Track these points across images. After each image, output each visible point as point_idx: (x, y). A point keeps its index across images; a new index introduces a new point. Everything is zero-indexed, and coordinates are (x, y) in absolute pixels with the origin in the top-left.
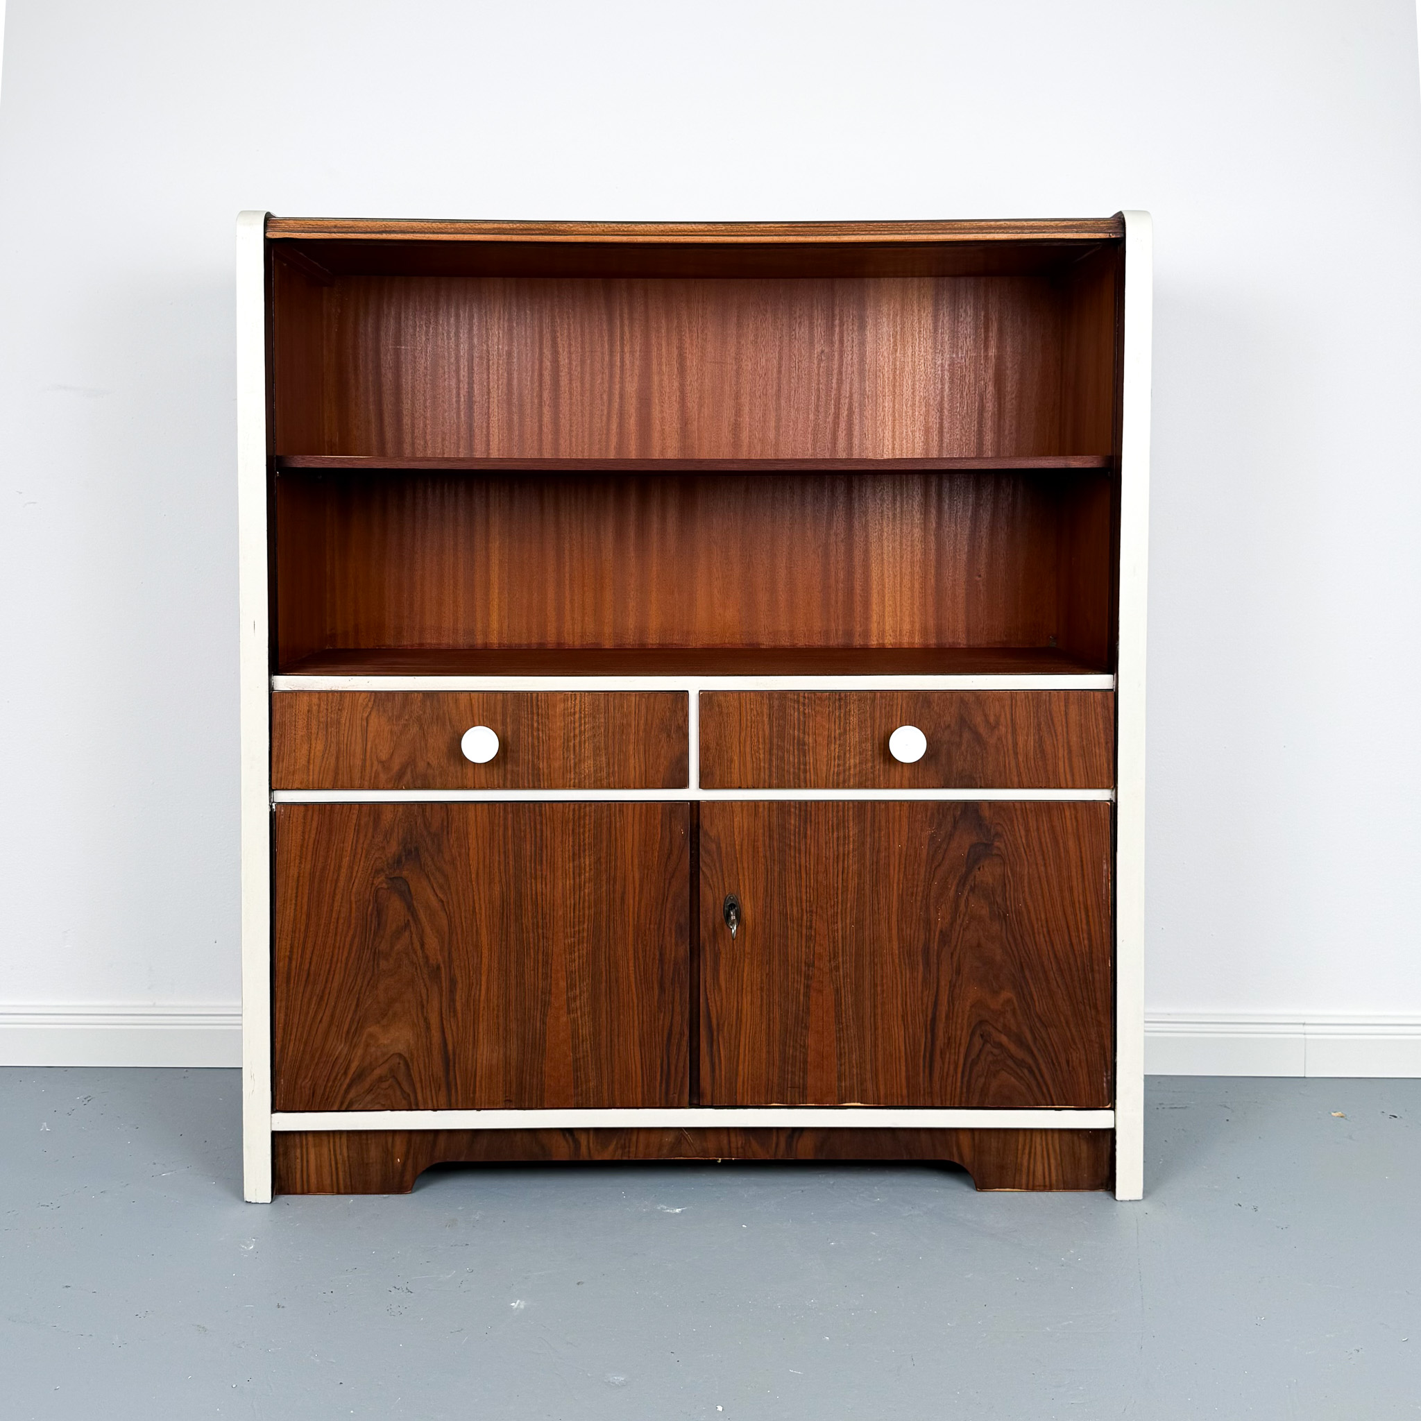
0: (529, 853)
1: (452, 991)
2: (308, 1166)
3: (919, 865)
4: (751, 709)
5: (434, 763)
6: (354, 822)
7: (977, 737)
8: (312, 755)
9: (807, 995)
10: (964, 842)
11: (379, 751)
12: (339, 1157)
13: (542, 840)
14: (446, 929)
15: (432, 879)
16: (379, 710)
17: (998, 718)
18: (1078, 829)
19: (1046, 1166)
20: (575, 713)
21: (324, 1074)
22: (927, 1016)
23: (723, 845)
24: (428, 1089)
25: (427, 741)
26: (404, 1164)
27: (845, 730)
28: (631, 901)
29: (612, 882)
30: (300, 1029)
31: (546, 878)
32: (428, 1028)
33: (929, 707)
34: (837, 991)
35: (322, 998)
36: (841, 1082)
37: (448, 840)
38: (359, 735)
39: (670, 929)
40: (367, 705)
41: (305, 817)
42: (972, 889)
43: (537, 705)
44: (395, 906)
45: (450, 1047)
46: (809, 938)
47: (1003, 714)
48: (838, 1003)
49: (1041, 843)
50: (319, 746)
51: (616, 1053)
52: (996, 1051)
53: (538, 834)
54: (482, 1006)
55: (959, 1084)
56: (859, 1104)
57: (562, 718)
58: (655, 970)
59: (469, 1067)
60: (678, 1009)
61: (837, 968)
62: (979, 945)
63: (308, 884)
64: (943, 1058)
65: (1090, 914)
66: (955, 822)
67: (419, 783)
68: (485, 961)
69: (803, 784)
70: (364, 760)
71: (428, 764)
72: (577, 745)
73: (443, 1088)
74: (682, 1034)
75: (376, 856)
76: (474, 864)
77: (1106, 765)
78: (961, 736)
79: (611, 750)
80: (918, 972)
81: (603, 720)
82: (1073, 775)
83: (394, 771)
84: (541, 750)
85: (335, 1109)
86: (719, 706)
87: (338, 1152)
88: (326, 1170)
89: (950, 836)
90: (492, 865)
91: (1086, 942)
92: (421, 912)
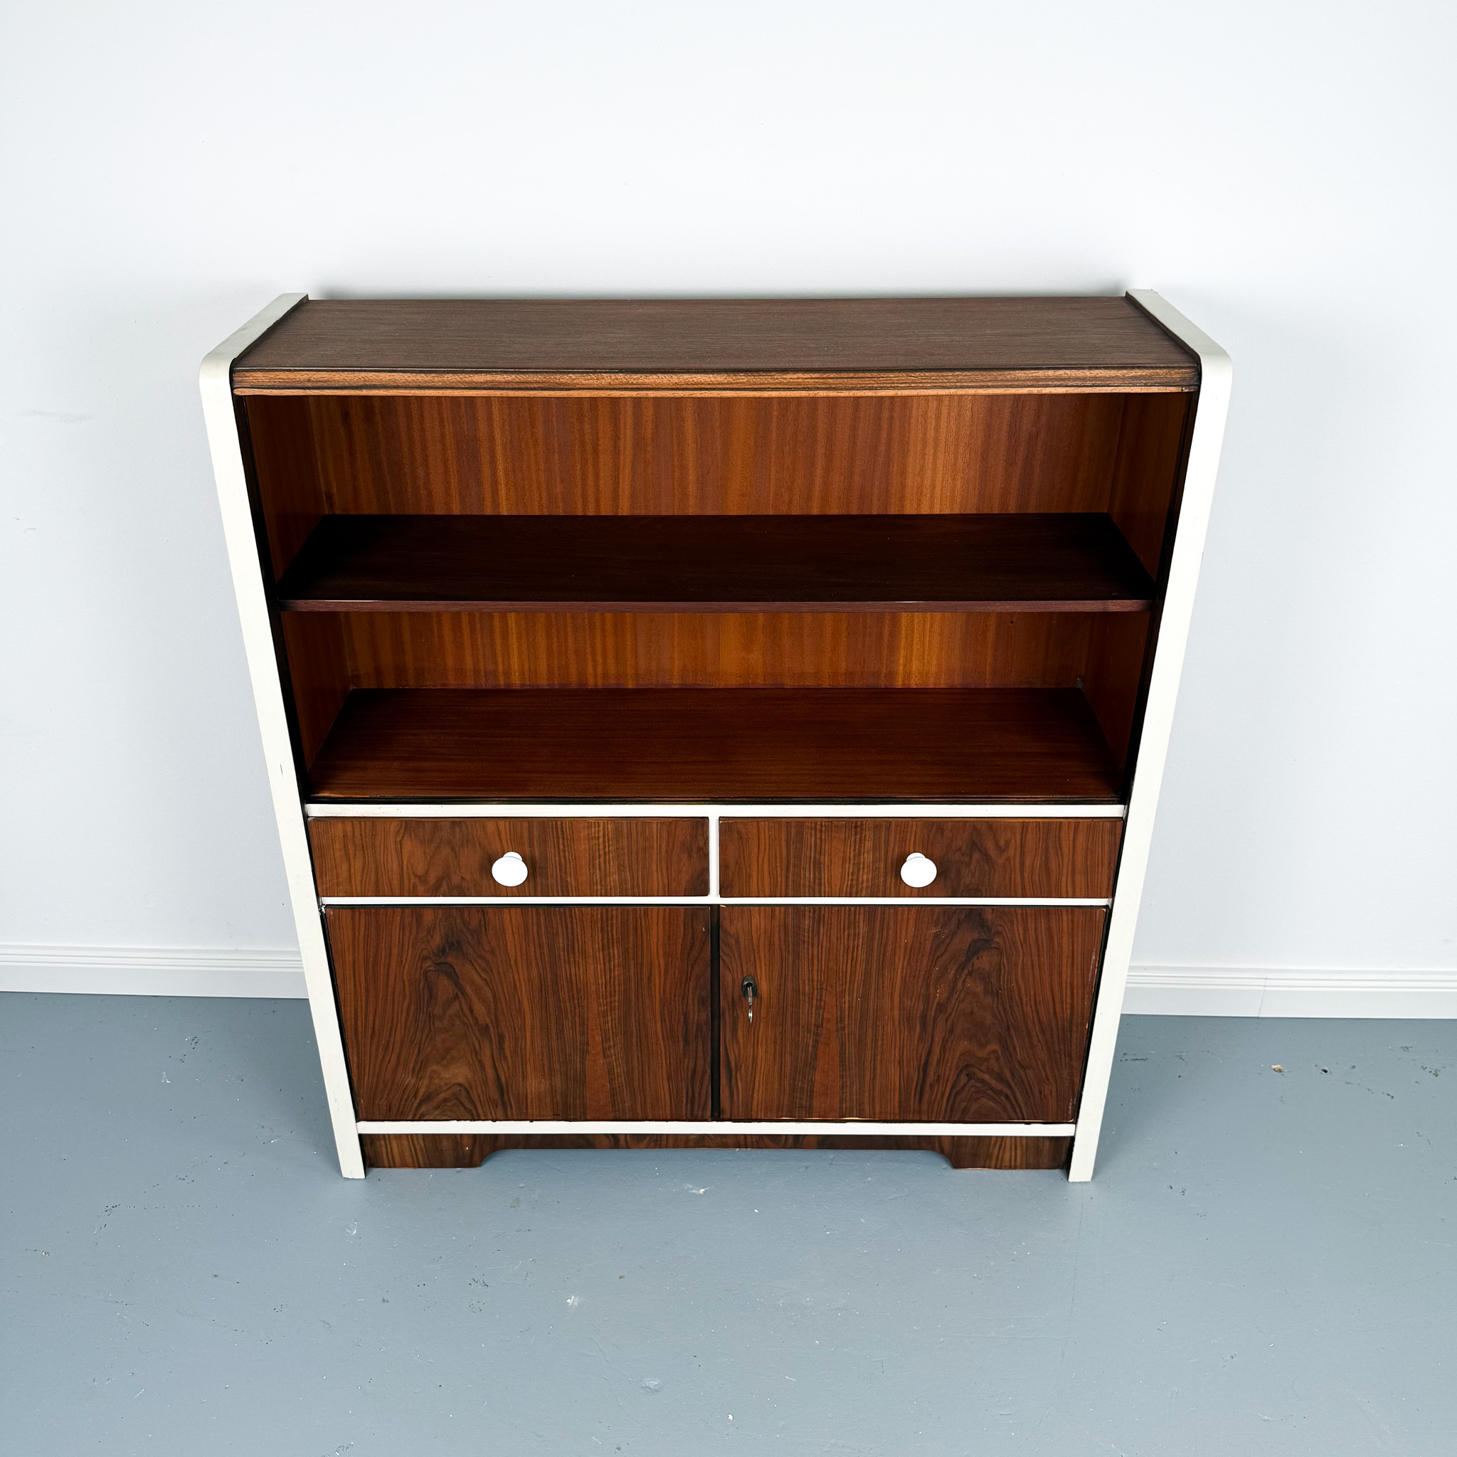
0: (561, 945)
1: (501, 1043)
2: (392, 1151)
3: (923, 956)
5: (468, 877)
6: (399, 921)
7: (987, 858)
8: (352, 871)
9: (815, 1047)
10: (967, 937)
11: (414, 868)
12: (418, 1148)
13: (573, 935)
14: (491, 999)
15: (475, 964)
16: (411, 836)
17: (1007, 844)
18: (1072, 929)
19: (1013, 1154)
20: (599, 838)
21: (397, 1096)
22: (920, 1062)
23: (742, 941)
24: (487, 1106)
25: (459, 861)
26: (472, 1151)
27: (860, 852)
28: (657, 981)
29: (639, 966)
30: (372, 1067)
31: (578, 964)
32: (483, 1067)
33: (942, 833)
34: (842, 1045)
35: (387, 1047)
36: (843, 1104)
37: (487, 936)
38: (394, 854)
39: (693, 1001)
40: (399, 831)
41: (353, 918)
42: (970, 973)
43: (564, 831)
44: (444, 986)
45: (503, 1080)
46: (818, 1008)
47: (1013, 838)
48: (842, 1053)
49: (1037, 940)
50: (358, 865)
51: (648, 1085)
52: (977, 1085)
53: (570, 931)
54: (528, 1052)
55: (944, 1106)
56: (857, 1118)
57: (586, 842)
58: (680, 1029)
59: (521, 1093)
60: (700, 1054)
61: (843, 1029)
62: (972, 1013)
63: (363, 966)
64: (932, 1090)
65: (1075, 991)
66: (959, 923)
67: (455, 892)
68: (528, 1022)
69: (817, 892)
70: (402, 875)
71: (462, 878)
72: (602, 863)
73: (500, 1107)
74: (704, 1072)
75: (423, 947)
76: (512, 952)
77: (1106, 880)
78: (971, 857)
79: (634, 867)
80: (915, 1032)
81: (626, 843)
82: (1073, 889)
83: (431, 883)
84: (568, 867)
85: (410, 1118)
86: (739, 832)
87: (416, 1145)
88: (407, 1154)
89: (953, 934)
90: (528, 955)
91: (1068, 1011)
92: (468, 987)
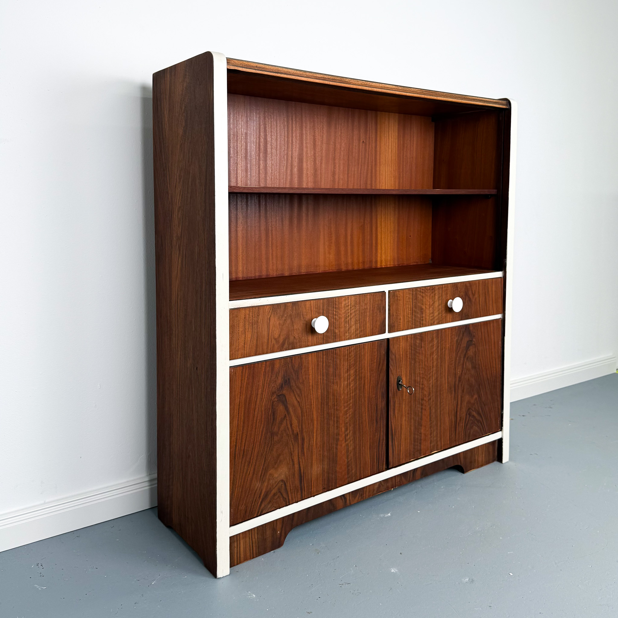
0: (331, 373)
1: (303, 444)
2: (240, 550)
3: (453, 352)
4: (407, 297)
5: (296, 336)
6: (263, 371)
7: (470, 300)
8: (246, 340)
9: (421, 412)
10: (466, 340)
11: (274, 334)
12: (254, 540)
13: (336, 366)
14: (300, 415)
15: (295, 392)
16: (274, 314)
17: (475, 292)
19: (482, 457)
20: (349, 305)
21: (251, 500)
22: (455, 410)
23: (397, 356)
24: (294, 493)
25: (293, 326)
26: (281, 533)
27: (434, 302)
28: (367, 386)
29: (360, 380)
30: (240, 480)
31: (337, 383)
32: (294, 464)
34: (430, 408)
35: (250, 462)
36: (431, 444)
37: (301, 373)
38: (266, 327)
39: (380, 396)
40: (269, 312)
41: (242, 372)
42: (467, 359)
43: (335, 304)
44: (281, 408)
45: (302, 471)
46: (422, 389)
47: (476, 290)
48: (430, 413)
49: (485, 337)
50: (249, 335)
51: (362, 454)
52: (472, 419)
53: (335, 363)
54: (314, 447)
55: (463, 435)
56: (436, 451)
57: (344, 309)
58: (375, 414)
59: (309, 477)
60: (382, 430)
61: (430, 399)
62: (469, 380)
63: (244, 406)
64: (459, 425)
66: (463, 333)
67: (290, 347)
68: (315, 426)
69: (422, 326)
70: (268, 339)
71: (294, 337)
72: (349, 320)
73: (300, 491)
74: (383, 440)
75: (273, 386)
76: (311, 382)
77: (503, 305)
79: (361, 321)
80: (452, 395)
81: (358, 308)
82: (493, 311)
83: (281, 343)
84: (336, 324)
85: (255, 516)
86: (397, 296)
87: (253, 537)
88: (248, 549)
89: (462, 339)
90: (318, 381)
92: (291, 409)
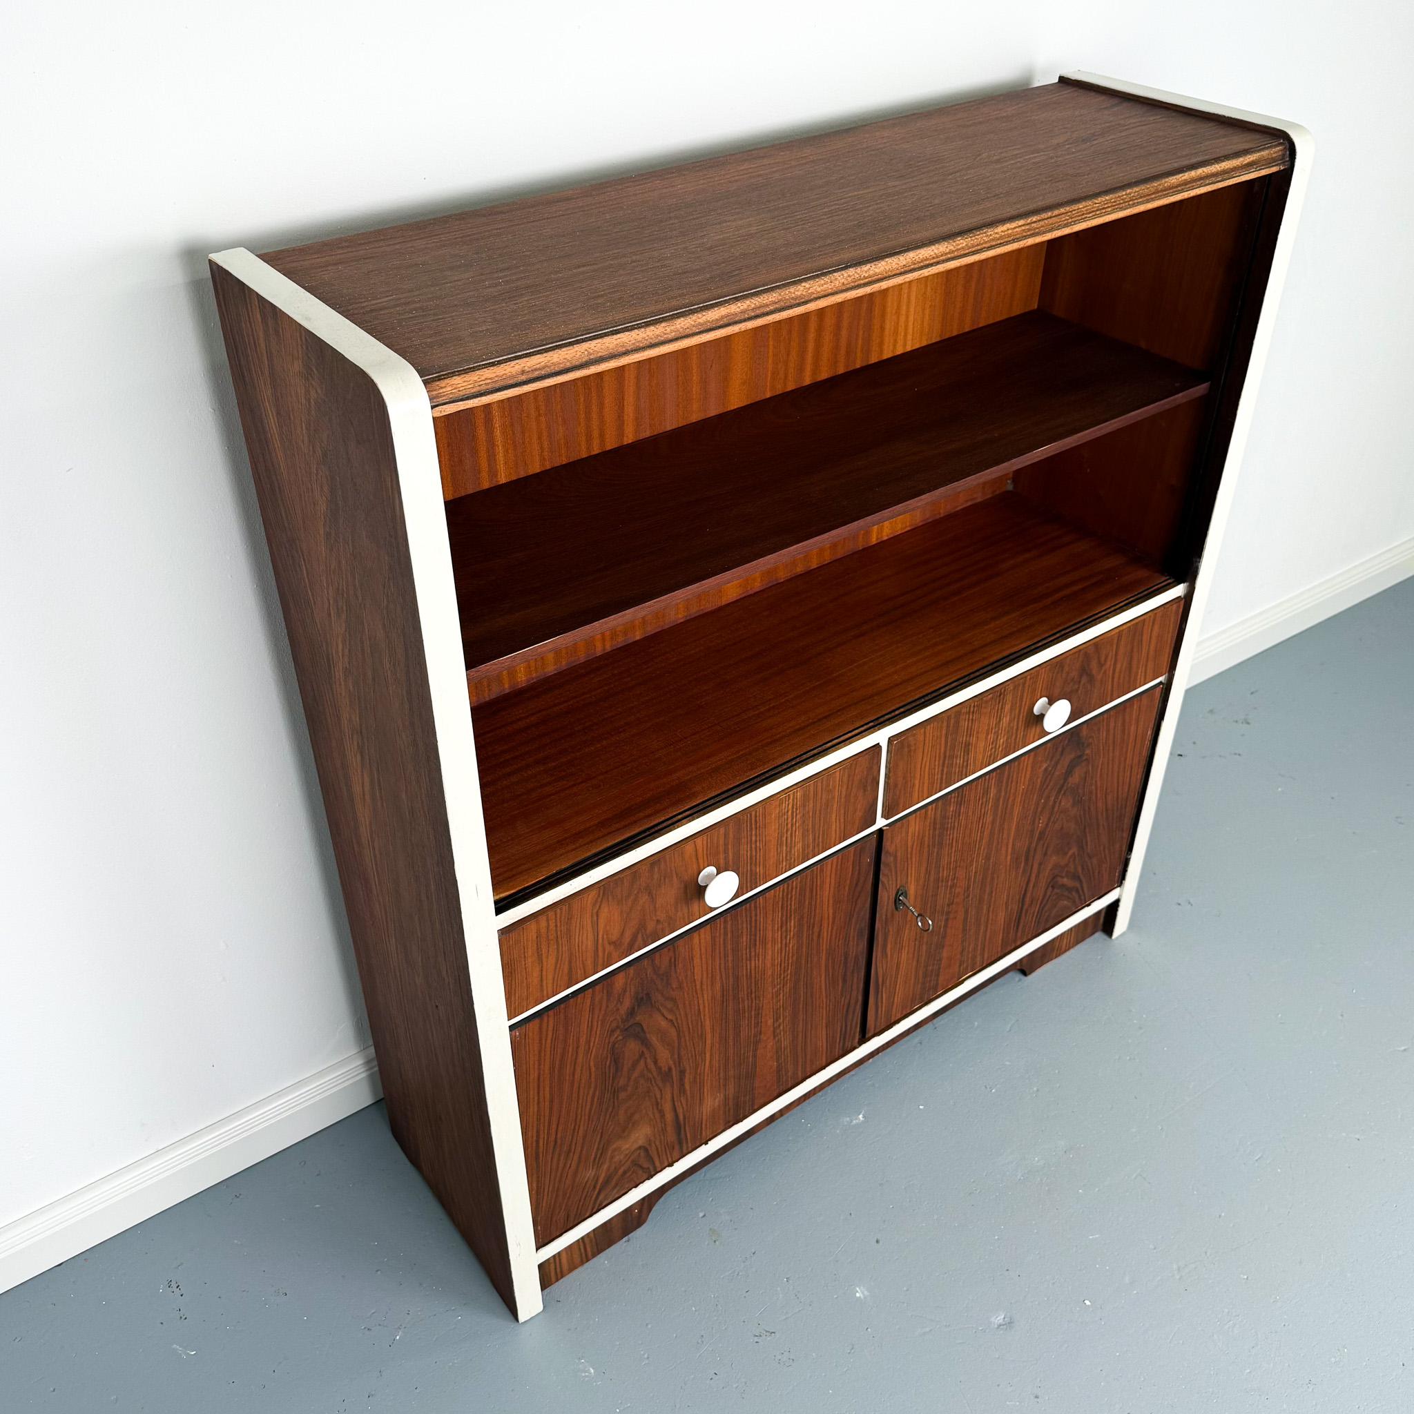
0: (745, 944)
1: (682, 1079)
2: (561, 1263)
4: (933, 737)
7: (1091, 678)
8: (544, 973)
10: (1066, 762)
11: (609, 935)
13: (756, 927)
14: (675, 1038)
15: (662, 1008)
16: (608, 900)
20: (788, 811)
21: (576, 1199)
22: (1021, 893)
23: (899, 854)
24: (665, 1156)
25: (655, 903)
26: (642, 1209)
27: (1000, 719)
28: (826, 933)
29: (811, 928)
31: (758, 955)
32: (663, 1117)
33: (1062, 670)
34: (966, 911)
35: (569, 1150)
36: (961, 968)
37: (676, 972)
38: (590, 930)
39: (854, 936)
40: (596, 901)
43: (756, 821)
44: (631, 1047)
45: (681, 1117)
46: (950, 889)
47: (1111, 651)
48: (965, 920)
50: (550, 963)
51: (809, 1044)
52: (1058, 891)
53: (753, 925)
54: (706, 1074)
55: (1033, 924)
56: (971, 974)
57: (774, 823)
58: (840, 971)
59: (697, 1120)
60: (855, 988)
61: (968, 896)
63: (548, 1077)
64: (1026, 914)
66: (1063, 750)
67: (648, 941)
68: (709, 1042)
69: (964, 776)
70: (596, 950)
71: (656, 921)
72: (789, 836)
73: (677, 1148)
74: (856, 1003)
75: (611, 1020)
76: (698, 977)
77: (1167, 657)
78: (1079, 683)
79: (817, 827)
80: (1020, 868)
81: (812, 805)
82: (1145, 675)
83: (626, 942)
84: (756, 858)
85: (588, 1216)
86: (909, 746)
88: (576, 1257)
89: (1058, 762)
90: (714, 970)
92: (654, 1038)
